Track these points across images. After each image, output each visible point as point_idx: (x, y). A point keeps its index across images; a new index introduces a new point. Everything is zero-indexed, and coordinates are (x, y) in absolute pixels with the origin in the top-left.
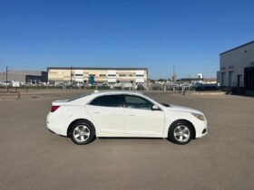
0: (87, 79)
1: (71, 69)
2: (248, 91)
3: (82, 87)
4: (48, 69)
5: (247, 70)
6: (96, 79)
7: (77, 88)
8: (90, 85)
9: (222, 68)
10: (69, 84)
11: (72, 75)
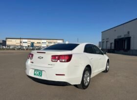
0: (30, 45)
1: (20, 39)
2: (116, 51)
3: (27, 49)
4: (7, 39)
5: (115, 40)
6: (35, 45)
7: (24, 50)
8: (31, 48)
9: (103, 40)
10: (19, 47)
11: (21, 42)
